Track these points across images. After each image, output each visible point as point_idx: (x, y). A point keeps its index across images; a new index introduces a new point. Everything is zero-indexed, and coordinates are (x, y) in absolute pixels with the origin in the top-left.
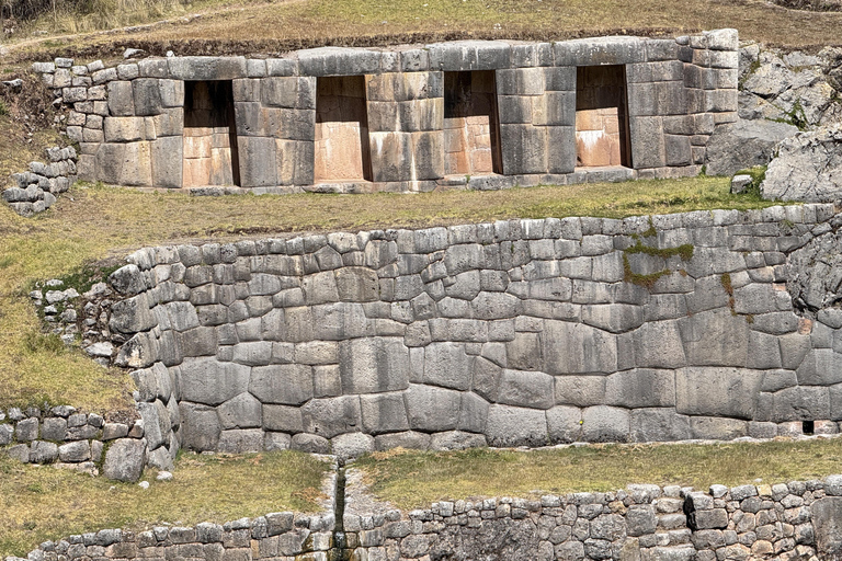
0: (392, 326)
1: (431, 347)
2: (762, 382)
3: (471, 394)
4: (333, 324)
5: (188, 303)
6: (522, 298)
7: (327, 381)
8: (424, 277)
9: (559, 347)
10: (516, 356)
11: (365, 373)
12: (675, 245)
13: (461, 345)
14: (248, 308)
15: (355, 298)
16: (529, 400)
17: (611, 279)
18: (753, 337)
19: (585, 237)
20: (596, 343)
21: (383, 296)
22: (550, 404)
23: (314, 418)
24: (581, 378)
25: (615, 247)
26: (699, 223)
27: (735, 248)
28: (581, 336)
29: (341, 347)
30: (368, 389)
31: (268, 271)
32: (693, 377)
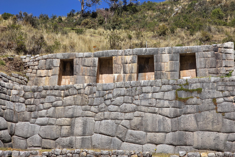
0: (91, 113)
1: (103, 121)
2: (228, 137)
3: (116, 138)
4: (70, 112)
5: (23, 104)
6: (138, 105)
7: (65, 131)
8: (104, 98)
9: (149, 122)
10: (133, 125)
11: (78, 129)
12: (195, 88)
13: (114, 121)
14: (43, 106)
15: (79, 104)
16: (137, 141)
17: (170, 99)
18: (224, 121)
19: (162, 86)
20: (163, 121)
21: (89, 104)
22: (144, 143)
23: (59, 144)
24: (157, 133)
25: (173, 89)
26: (205, 81)
27: (218, 90)
28: (158, 119)
29: (72, 120)
30: (78, 134)
31: (52, 95)
32: (200, 134)
